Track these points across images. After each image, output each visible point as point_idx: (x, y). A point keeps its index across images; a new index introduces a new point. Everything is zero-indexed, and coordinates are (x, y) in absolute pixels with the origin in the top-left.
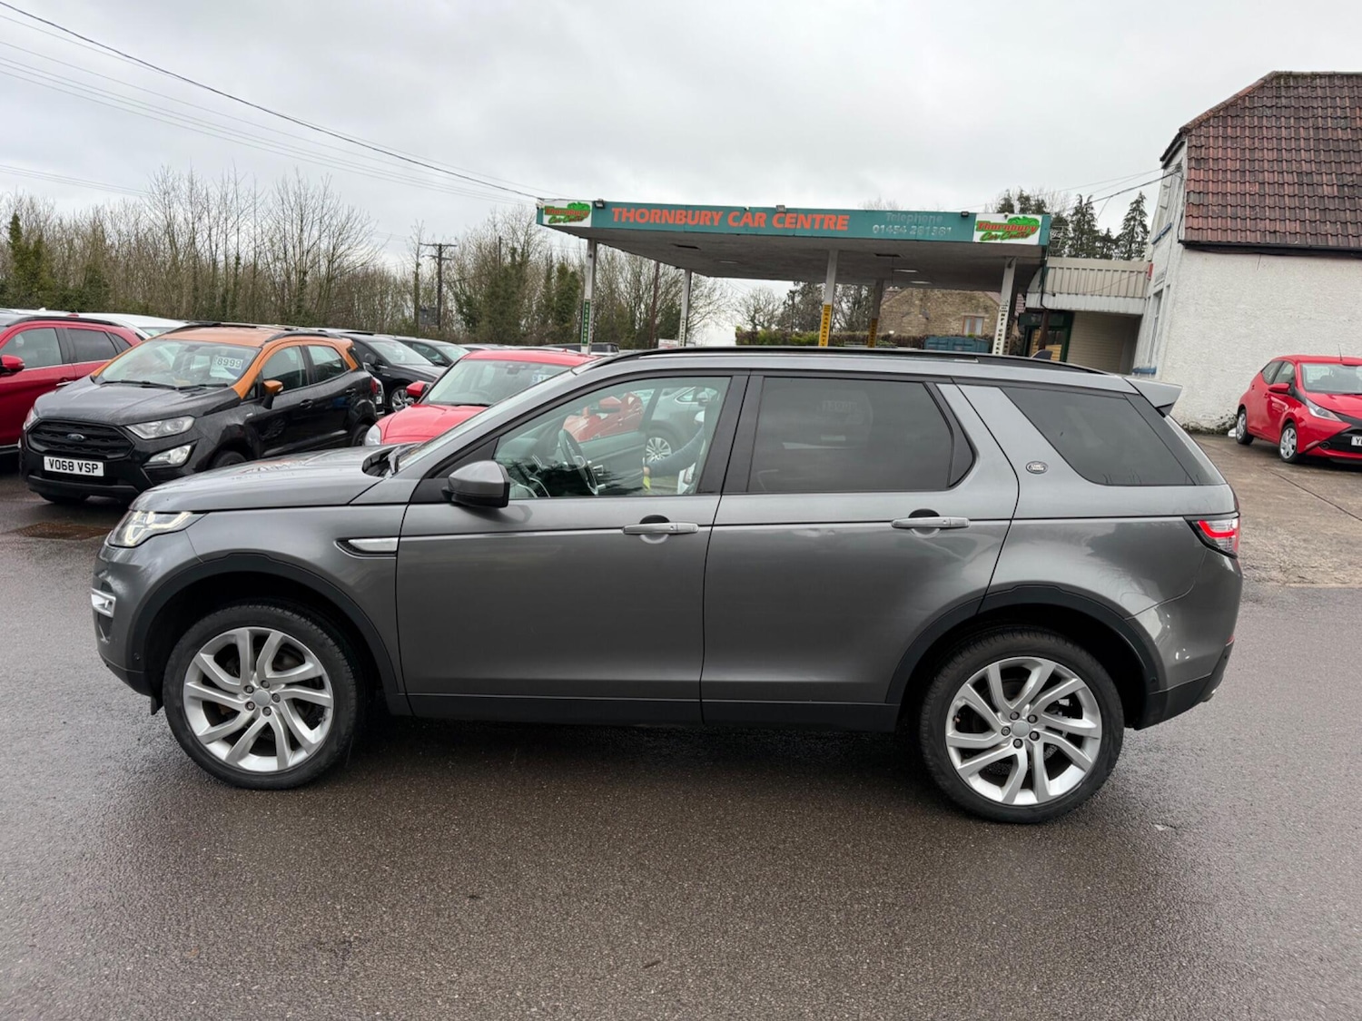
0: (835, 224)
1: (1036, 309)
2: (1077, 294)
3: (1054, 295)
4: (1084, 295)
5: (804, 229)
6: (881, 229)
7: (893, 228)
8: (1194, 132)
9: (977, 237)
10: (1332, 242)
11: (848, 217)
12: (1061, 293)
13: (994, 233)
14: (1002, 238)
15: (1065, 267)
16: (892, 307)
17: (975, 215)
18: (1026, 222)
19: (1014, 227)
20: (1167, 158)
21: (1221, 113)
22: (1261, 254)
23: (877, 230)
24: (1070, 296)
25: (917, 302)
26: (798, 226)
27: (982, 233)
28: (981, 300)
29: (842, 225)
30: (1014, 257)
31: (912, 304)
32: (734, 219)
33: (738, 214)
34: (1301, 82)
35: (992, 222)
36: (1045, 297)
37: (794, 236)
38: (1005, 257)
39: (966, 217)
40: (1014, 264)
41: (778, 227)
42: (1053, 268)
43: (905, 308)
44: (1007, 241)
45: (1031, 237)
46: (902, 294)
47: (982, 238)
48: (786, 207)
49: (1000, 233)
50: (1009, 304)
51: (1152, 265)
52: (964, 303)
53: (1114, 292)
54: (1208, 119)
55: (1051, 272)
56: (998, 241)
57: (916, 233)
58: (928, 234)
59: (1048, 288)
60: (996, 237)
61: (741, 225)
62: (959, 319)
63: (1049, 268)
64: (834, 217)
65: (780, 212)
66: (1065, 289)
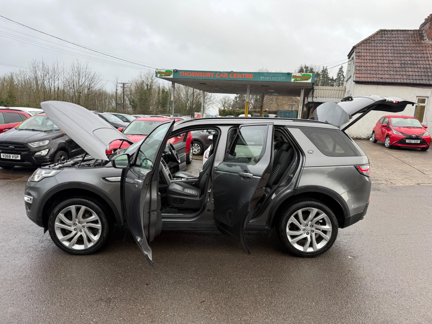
0: (249, 77)
1: (311, 102)
2: (323, 97)
3: (316, 98)
4: (326, 97)
5: (240, 78)
6: (263, 78)
7: (267, 78)
8: (357, 48)
9: (292, 80)
10: (399, 81)
11: (253, 75)
12: (318, 97)
13: (297, 79)
14: (300, 80)
15: (320, 89)
16: (267, 101)
17: (292, 73)
18: (307, 75)
19: (304, 77)
20: (350, 55)
21: (365, 42)
22: (378, 85)
23: (262, 78)
24: (321, 98)
25: (275, 100)
26: (238, 77)
27: (294, 79)
28: (294, 99)
29: (251, 77)
30: (304, 86)
31: (273, 101)
32: (218, 75)
33: (219, 73)
34: (389, 33)
35: (297, 75)
36: (314, 98)
37: (236, 80)
38: (301, 86)
39: (289, 74)
40: (304, 88)
41: (231, 78)
42: (316, 89)
43: (271, 102)
44: (302, 82)
45: (309, 80)
46: (270, 98)
47: (294, 81)
48: (234, 71)
49: (299, 79)
50: (302, 101)
51: (346, 88)
52: (289, 100)
53: (335, 97)
54: (361, 44)
55: (315, 91)
56: (299, 81)
57: (274, 79)
58: (277, 80)
59: (314, 95)
60: (298, 80)
61: (220, 77)
62: (287, 105)
63: (314, 89)
64: (248, 74)
65: (232, 73)
66: (320, 96)
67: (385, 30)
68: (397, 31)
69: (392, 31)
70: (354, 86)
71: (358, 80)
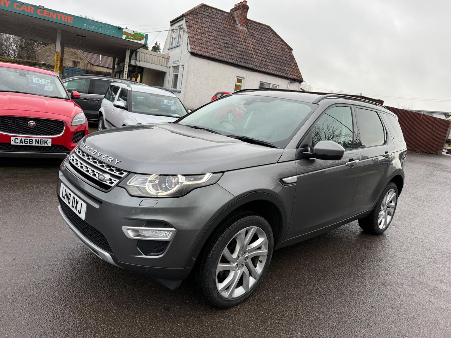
0: (67, 20)
1: (134, 65)
2: (147, 62)
3: (140, 61)
4: (149, 63)
5: (53, 19)
6: (87, 26)
7: (92, 27)
8: (186, 17)
9: (124, 37)
10: (225, 60)
11: (73, 18)
12: (142, 61)
13: (129, 37)
14: (132, 39)
15: (145, 53)
16: (42, 52)
17: (123, 29)
18: (140, 35)
19: (136, 36)
20: (173, 22)
21: (192, 13)
22: (209, 60)
23: (85, 26)
24: (145, 62)
25: (53, 52)
26: (50, 17)
27: (126, 36)
29: (70, 21)
30: (130, 46)
31: (51, 53)
32: (17, 6)
33: (19, 4)
34: (210, 9)
35: (129, 33)
36: (137, 61)
37: (48, 20)
38: (126, 45)
39: (120, 29)
40: (130, 48)
41: (39, 15)
42: (139, 52)
43: (48, 54)
44: (134, 41)
45: (142, 41)
47: (126, 38)
48: (44, 7)
49: (132, 37)
51: (169, 56)
53: (158, 64)
54: (189, 14)
55: (138, 53)
56: (131, 40)
57: (101, 30)
58: (106, 32)
59: (138, 58)
60: (130, 38)
61: (21, 9)
62: (71, 61)
63: (138, 52)
64: (66, 16)
65: (41, 8)
66: (143, 60)
67: (206, 6)
68: (216, 9)
69: (212, 8)
70: (189, 58)
71: (193, 51)
